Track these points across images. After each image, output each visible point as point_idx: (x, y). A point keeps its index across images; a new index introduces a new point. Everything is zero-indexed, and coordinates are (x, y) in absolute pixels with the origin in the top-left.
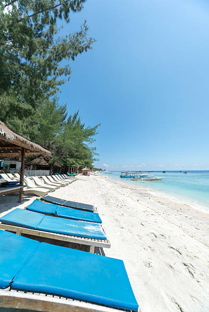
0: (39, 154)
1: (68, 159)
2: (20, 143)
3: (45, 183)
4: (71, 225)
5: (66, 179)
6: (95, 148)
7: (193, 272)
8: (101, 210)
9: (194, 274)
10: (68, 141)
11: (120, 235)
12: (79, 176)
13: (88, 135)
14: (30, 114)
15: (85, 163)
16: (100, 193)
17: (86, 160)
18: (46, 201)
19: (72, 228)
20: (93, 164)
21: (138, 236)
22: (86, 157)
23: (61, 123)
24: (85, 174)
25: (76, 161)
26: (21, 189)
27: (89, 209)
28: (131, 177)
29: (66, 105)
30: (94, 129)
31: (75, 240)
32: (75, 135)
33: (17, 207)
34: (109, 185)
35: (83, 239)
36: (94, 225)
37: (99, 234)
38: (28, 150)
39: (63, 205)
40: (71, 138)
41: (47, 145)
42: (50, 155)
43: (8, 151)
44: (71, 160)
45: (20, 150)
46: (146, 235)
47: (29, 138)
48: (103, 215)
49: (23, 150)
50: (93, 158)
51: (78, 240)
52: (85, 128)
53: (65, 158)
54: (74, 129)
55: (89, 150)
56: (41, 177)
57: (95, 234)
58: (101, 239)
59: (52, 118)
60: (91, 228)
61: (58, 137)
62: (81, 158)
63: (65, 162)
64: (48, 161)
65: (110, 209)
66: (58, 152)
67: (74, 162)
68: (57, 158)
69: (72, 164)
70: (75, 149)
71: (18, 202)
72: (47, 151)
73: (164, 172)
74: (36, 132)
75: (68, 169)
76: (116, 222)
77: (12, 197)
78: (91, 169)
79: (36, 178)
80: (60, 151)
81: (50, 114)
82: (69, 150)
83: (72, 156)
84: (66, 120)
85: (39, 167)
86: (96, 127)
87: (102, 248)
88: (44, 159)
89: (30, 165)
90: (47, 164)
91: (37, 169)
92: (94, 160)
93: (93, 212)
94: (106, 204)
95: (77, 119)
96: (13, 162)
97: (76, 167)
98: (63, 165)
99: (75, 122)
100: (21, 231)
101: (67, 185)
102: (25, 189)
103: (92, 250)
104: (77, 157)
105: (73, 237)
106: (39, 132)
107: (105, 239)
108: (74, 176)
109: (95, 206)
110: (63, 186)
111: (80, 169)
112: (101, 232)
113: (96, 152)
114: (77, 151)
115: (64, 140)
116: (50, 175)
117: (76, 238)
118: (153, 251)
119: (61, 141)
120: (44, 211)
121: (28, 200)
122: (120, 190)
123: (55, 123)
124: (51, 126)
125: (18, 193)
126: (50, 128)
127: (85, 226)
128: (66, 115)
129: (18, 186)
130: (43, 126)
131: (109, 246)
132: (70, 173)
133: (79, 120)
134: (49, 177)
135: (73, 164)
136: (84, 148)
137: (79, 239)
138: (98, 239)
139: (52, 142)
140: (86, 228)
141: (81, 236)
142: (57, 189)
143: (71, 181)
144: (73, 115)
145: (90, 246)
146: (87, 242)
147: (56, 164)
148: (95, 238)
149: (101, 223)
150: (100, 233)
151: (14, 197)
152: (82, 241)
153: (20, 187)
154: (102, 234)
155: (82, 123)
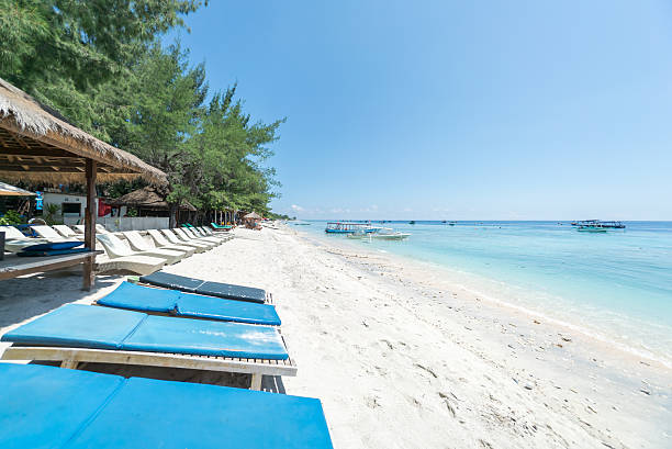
0: (135, 176)
1: (212, 193)
2: (74, 145)
3: (157, 245)
4: (209, 333)
5: (208, 235)
6: (273, 171)
7: (454, 407)
8: (281, 298)
9: (455, 410)
10: (211, 152)
11: (320, 348)
12: (239, 230)
13: (259, 142)
14: (106, 74)
15: (252, 201)
16: (281, 264)
17: (254, 196)
18: (153, 283)
19: (211, 339)
20: (268, 205)
21: (357, 347)
22: (253, 189)
23: (195, 110)
24: (251, 225)
25: (231, 197)
26: (89, 258)
27: (254, 298)
28: (346, 232)
29: (202, 66)
30: (271, 129)
31: (219, 364)
32: (228, 138)
33: (79, 302)
34: (302, 248)
35: (236, 361)
36: (263, 330)
37: (271, 348)
38: (104, 165)
39: (196, 292)
40: (217, 145)
41: (161, 159)
42: (165, 179)
43: (46, 167)
44: (219, 196)
45: (81, 165)
46: (372, 346)
47: (107, 137)
48: (286, 308)
49: (91, 166)
50: (270, 192)
51: (226, 365)
52: (250, 124)
53: (205, 191)
54: (227, 125)
55: (260, 175)
56: (148, 234)
57: (263, 348)
58: (277, 358)
59: (171, 97)
60: (255, 337)
61: (187, 142)
62: (241, 192)
63: (206, 200)
64: (164, 197)
65: (301, 296)
66: (187, 176)
67: (226, 199)
68: (185, 190)
69: (221, 204)
70: (229, 172)
71: (83, 290)
72: (154, 170)
73: (413, 222)
74: (131, 127)
75: (213, 215)
76: (312, 322)
77: (65, 281)
78: (266, 215)
79: (134, 235)
80: (192, 175)
81: (166, 85)
82: (214, 173)
83: (220, 186)
84: (206, 103)
85: (144, 211)
86: (277, 124)
87: (279, 378)
88: (155, 191)
89: (119, 207)
90: (164, 204)
91: (138, 216)
92: (273, 195)
93: (262, 302)
94: (294, 285)
95: (233, 103)
96: (72, 199)
97: (232, 212)
98: (200, 205)
99: (228, 111)
100: (76, 357)
101: (210, 248)
102: (100, 259)
103: (256, 383)
104: (232, 190)
105: (212, 359)
106: (139, 128)
107: (284, 358)
108: (227, 230)
109: (268, 291)
110: (200, 250)
111: (242, 214)
112: (278, 344)
113: (275, 179)
114: (232, 176)
115: (202, 149)
116: (171, 228)
117: (220, 360)
118: (383, 375)
119: (194, 151)
120: (145, 306)
121: (110, 284)
122: (324, 257)
123: (179, 108)
124: (168, 115)
125: (81, 269)
126: (167, 121)
127: (241, 333)
128: (205, 90)
129: (81, 251)
130: (148, 112)
131: (292, 372)
132: (219, 223)
133: (238, 107)
134: (167, 232)
135: (224, 203)
136: (250, 169)
137: (228, 361)
138: (270, 358)
139: (174, 153)
140: (244, 336)
141: (232, 356)
142: (185, 257)
143: (219, 241)
144: (223, 94)
145: (251, 375)
146: (245, 366)
147: (184, 203)
148: (262, 358)
149: (279, 325)
150: (274, 345)
151: (72, 279)
152: (233, 366)
153: (84, 255)
154: (280, 349)
155: (243, 113)
